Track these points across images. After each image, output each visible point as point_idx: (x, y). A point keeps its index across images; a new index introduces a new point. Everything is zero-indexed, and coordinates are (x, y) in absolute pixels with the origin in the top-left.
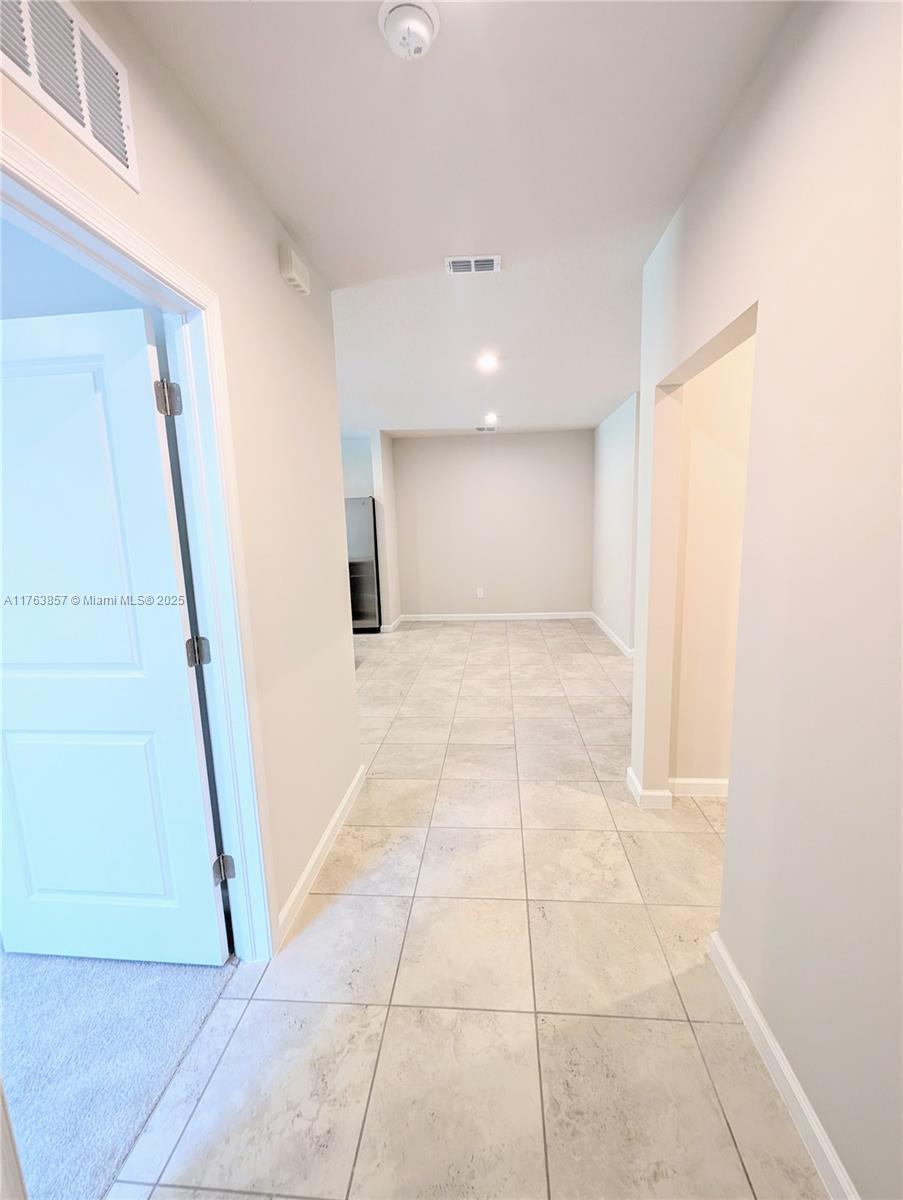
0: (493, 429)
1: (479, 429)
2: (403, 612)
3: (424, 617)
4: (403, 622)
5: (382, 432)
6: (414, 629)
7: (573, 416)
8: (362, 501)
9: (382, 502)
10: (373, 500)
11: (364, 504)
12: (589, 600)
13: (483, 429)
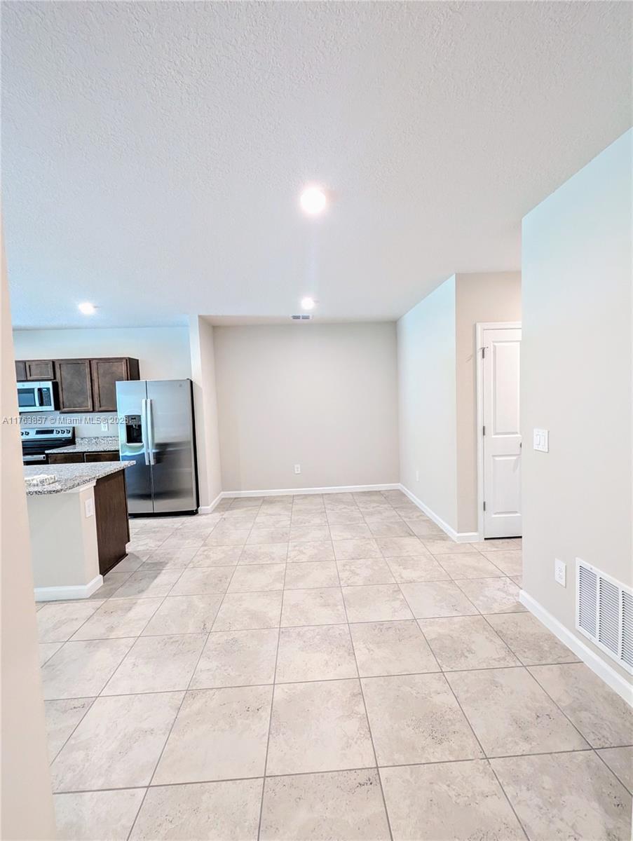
0: (307, 318)
1: (295, 317)
2: (223, 491)
3: (244, 493)
4: (223, 499)
5: (200, 316)
6: (232, 509)
7: (379, 309)
8: (178, 383)
9: (201, 386)
10: (191, 382)
11: (181, 386)
12: (396, 473)
13: (297, 318)
